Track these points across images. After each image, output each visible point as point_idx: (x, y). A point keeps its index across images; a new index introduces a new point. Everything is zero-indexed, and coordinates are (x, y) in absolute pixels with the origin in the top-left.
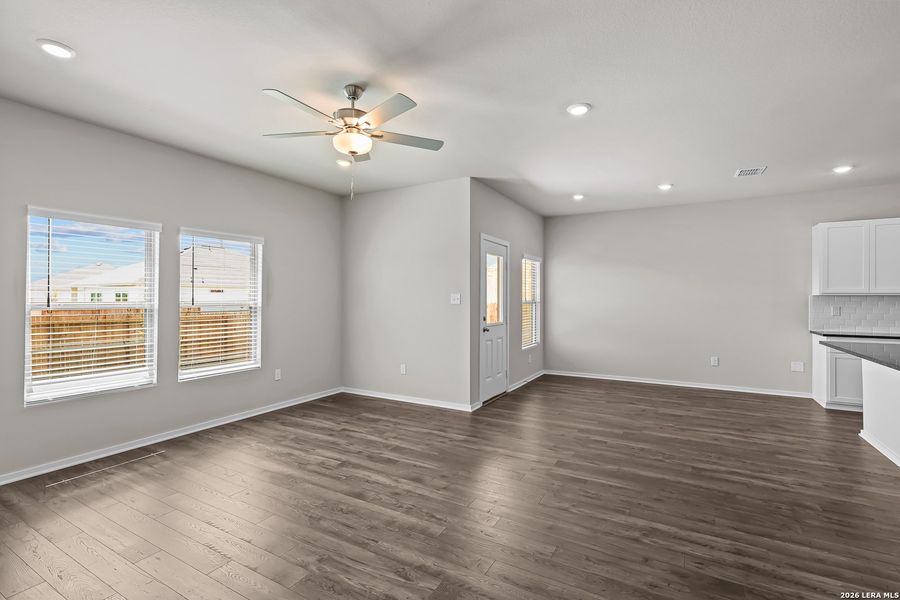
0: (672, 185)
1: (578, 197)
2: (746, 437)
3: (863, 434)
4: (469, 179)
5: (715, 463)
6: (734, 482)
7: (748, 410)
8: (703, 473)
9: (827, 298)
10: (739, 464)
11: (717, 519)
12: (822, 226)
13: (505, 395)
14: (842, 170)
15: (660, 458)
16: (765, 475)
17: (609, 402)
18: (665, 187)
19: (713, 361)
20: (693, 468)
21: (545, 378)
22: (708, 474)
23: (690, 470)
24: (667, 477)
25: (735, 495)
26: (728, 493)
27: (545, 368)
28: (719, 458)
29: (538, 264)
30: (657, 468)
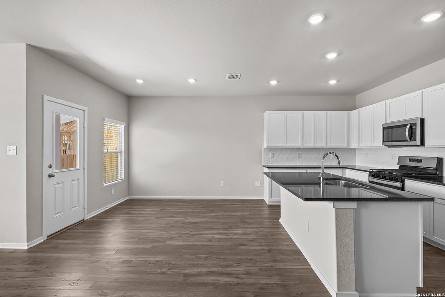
0: (196, 80)
1: (140, 81)
4: (25, 44)
9: (269, 149)
12: (267, 113)
13: (82, 223)
14: (274, 83)
17: (157, 218)
18: (192, 81)
19: (222, 183)
21: (129, 203)
27: (129, 194)
29: (122, 127)
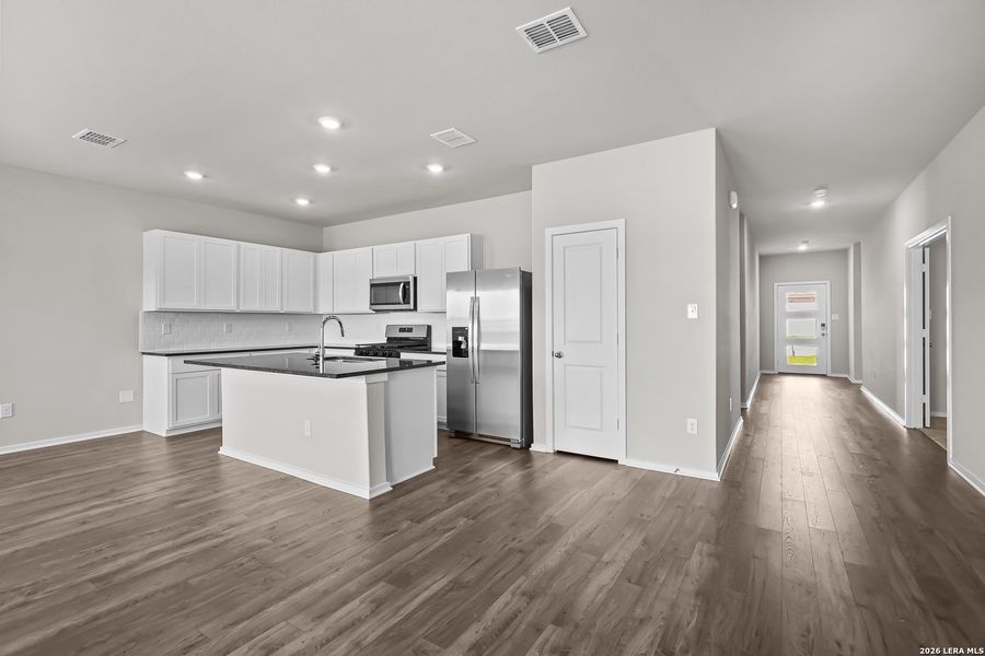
2: (120, 501)
3: (223, 451)
5: (115, 557)
6: (167, 566)
7: (86, 466)
8: (117, 579)
9: (160, 314)
10: (149, 539)
11: (203, 630)
14: (194, 176)
15: (20, 599)
16: (190, 536)
20: (93, 581)
22: (124, 576)
23: (92, 587)
24: (66, 624)
25: (185, 582)
26: (175, 586)
28: (115, 545)
30: (32, 619)
